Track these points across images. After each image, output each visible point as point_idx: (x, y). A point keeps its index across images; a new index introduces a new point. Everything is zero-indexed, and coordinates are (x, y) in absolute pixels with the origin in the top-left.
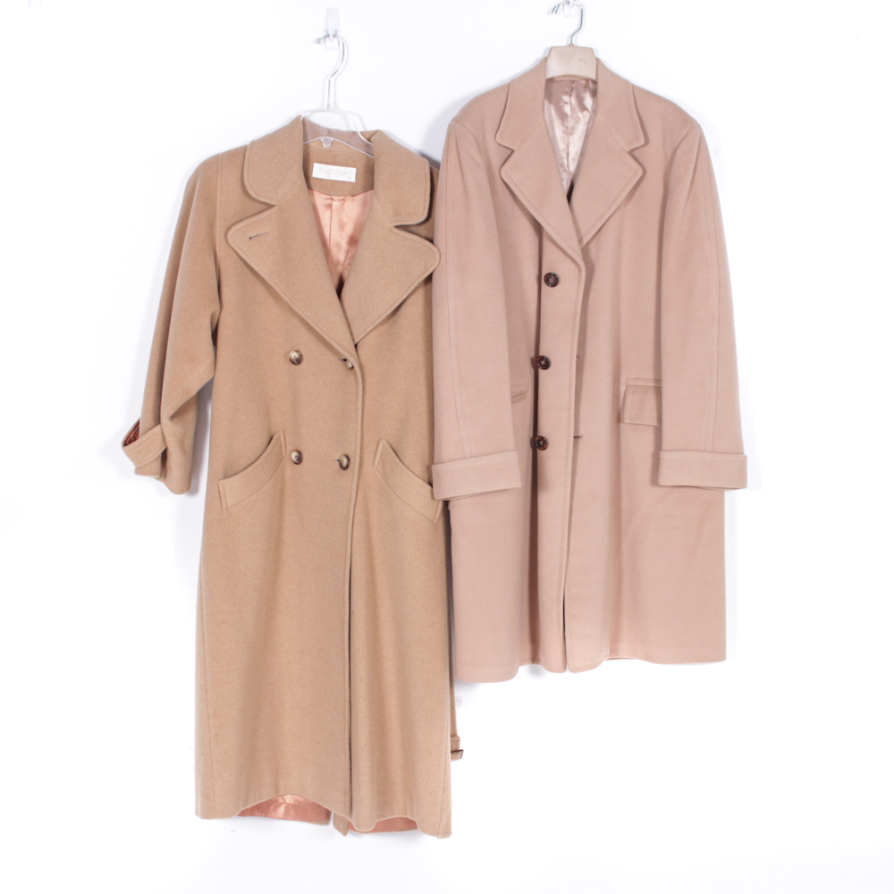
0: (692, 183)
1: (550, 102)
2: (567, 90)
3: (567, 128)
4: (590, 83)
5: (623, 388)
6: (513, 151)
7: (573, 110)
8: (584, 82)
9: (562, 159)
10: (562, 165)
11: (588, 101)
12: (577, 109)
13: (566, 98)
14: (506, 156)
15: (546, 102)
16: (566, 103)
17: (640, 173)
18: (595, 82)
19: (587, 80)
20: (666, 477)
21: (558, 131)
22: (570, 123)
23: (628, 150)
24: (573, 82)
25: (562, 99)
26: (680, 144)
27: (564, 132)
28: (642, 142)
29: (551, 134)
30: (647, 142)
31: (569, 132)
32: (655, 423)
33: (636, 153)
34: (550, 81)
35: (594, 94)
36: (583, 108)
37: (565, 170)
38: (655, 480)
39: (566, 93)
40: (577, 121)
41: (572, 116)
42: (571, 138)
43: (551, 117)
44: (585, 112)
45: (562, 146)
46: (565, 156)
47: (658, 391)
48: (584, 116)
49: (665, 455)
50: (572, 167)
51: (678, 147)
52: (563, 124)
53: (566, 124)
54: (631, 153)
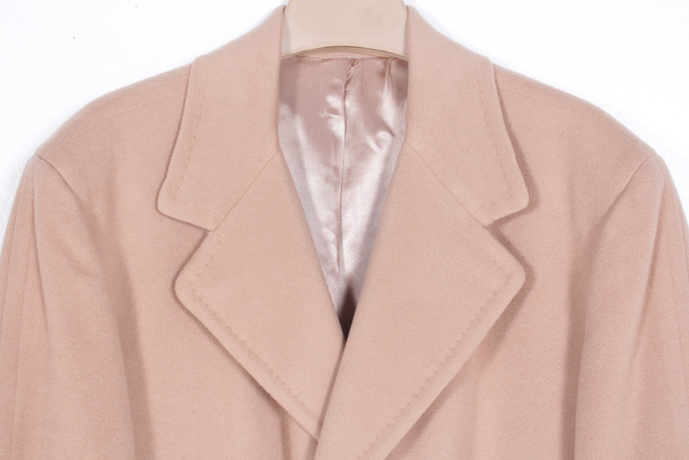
0: (645, 309)
1: (294, 110)
2: (336, 81)
3: (336, 169)
4: (393, 63)
6: (205, 233)
7: (350, 128)
8: (379, 63)
9: (326, 244)
10: (325, 259)
11: (388, 109)
12: (361, 126)
13: (334, 101)
14: (190, 245)
15: (284, 110)
16: (335, 111)
17: (519, 281)
18: (403, 64)
19: (386, 58)
21: (315, 181)
22: (345, 158)
23: (488, 222)
24: (353, 62)
25: (326, 104)
26: (612, 208)
27: (327, 180)
28: (523, 201)
29: (298, 185)
30: (534, 203)
31: (342, 181)
33: (507, 230)
34: (291, 64)
35: (401, 92)
36: (377, 124)
37: (333, 272)
39: (334, 89)
40: (363, 153)
41: (346, 143)
42: (347, 195)
43: (295, 144)
44: (383, 135)
45: (324, 213)
46: (331, 236)
48: (378, 143)
50: (349, 263)
51: (607, 216)
52: (326, 162)
53: (333, 163)
54: (497, 230)
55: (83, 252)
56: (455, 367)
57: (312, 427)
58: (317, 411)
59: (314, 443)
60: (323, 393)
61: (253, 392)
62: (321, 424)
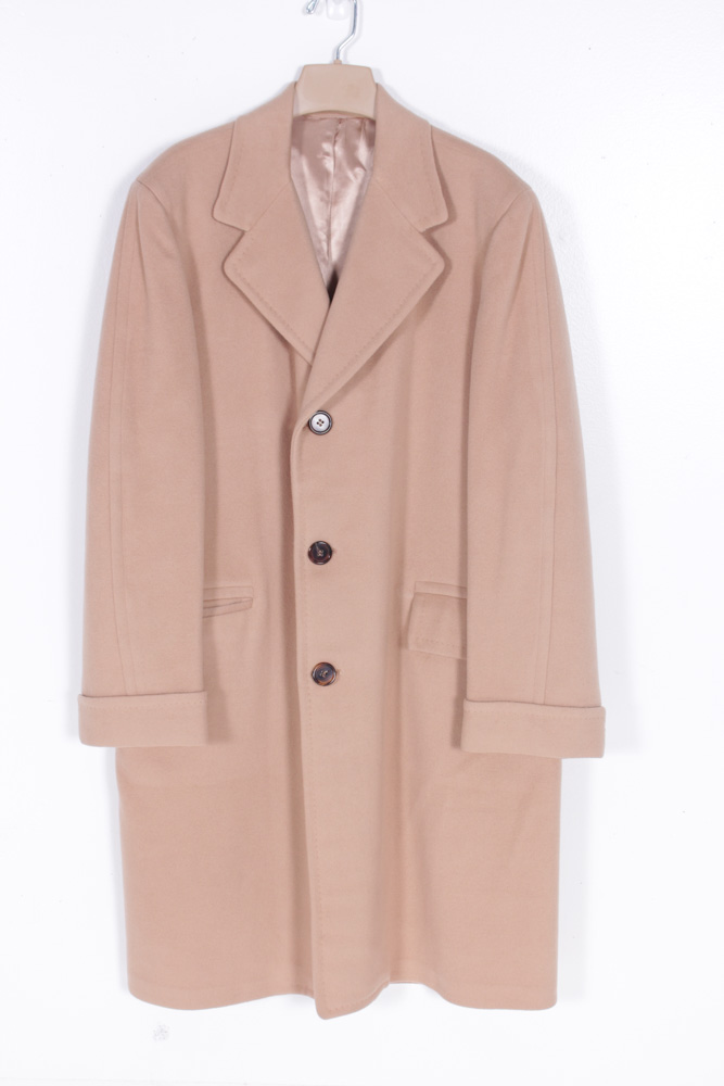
0: (517, 287)
1: (301, 152)
2: (329, 133)
3: (327, 193)
4: (367, 122)
5: (408, 597)
6: (243, 233)
7: (337, 166)
8: (358, 122)
9: (320, 241)
10: (320, 251)
11: (363, 153)
12: (344, 164)
13: (327, 147)
14: (233, 241)
15: (295, 152)
16: (328, 154)
17: (440, 268)
18: (373, 122)
19: (362, 119)
20: (473, 740)
21: (314, 200)
22: (333, 185)
23: (422, 230)
24: (340, 121)
25: (320, 149)
26: (498, 223)
27: (322, 200)
28: (444, 217)
29: (302, 203)
30: (452, 217)
31: (331, 200)
32: (457, 655)
33: (436, 235)
34: (300, 122)
35: (371, 142)
36: (354, 162)
37: (324, 260)
38: (457, 741)
39: (327, 139)
40: (345, 182)
41: (335, 175)
42: (335, 210)
43: (302, 176)
44: (358, 170)
45: (319, 222)
46: (323, 237)
47: (463, 603)
48: (355, 176)
49: (469, 707)
50: (335, 254)
51: (495, 228)
52: (321, 188)
53: (326, 188)
54: (429, 235)
55: (168, 243)
56: (398, 321)
57: (308, 357)
58: (313, 347)
59: (310, 367)
60: (316, 336)
61: (272, 336)
62: (314, 355)
